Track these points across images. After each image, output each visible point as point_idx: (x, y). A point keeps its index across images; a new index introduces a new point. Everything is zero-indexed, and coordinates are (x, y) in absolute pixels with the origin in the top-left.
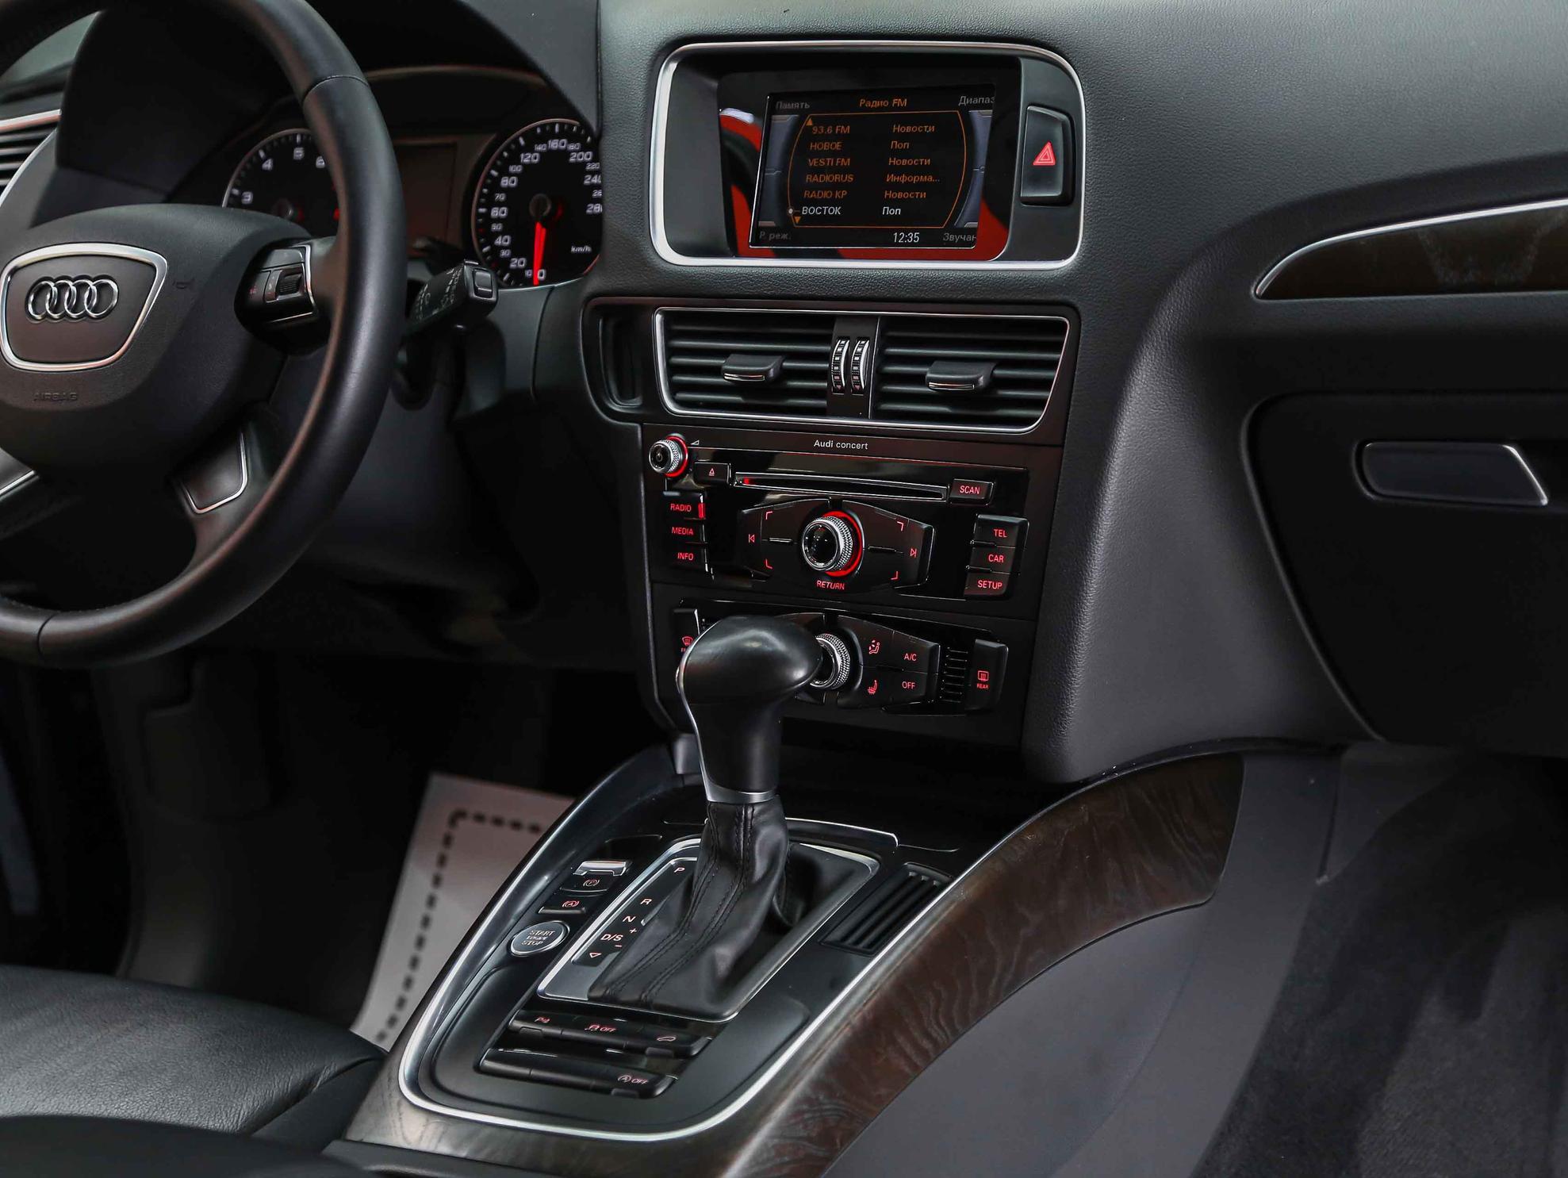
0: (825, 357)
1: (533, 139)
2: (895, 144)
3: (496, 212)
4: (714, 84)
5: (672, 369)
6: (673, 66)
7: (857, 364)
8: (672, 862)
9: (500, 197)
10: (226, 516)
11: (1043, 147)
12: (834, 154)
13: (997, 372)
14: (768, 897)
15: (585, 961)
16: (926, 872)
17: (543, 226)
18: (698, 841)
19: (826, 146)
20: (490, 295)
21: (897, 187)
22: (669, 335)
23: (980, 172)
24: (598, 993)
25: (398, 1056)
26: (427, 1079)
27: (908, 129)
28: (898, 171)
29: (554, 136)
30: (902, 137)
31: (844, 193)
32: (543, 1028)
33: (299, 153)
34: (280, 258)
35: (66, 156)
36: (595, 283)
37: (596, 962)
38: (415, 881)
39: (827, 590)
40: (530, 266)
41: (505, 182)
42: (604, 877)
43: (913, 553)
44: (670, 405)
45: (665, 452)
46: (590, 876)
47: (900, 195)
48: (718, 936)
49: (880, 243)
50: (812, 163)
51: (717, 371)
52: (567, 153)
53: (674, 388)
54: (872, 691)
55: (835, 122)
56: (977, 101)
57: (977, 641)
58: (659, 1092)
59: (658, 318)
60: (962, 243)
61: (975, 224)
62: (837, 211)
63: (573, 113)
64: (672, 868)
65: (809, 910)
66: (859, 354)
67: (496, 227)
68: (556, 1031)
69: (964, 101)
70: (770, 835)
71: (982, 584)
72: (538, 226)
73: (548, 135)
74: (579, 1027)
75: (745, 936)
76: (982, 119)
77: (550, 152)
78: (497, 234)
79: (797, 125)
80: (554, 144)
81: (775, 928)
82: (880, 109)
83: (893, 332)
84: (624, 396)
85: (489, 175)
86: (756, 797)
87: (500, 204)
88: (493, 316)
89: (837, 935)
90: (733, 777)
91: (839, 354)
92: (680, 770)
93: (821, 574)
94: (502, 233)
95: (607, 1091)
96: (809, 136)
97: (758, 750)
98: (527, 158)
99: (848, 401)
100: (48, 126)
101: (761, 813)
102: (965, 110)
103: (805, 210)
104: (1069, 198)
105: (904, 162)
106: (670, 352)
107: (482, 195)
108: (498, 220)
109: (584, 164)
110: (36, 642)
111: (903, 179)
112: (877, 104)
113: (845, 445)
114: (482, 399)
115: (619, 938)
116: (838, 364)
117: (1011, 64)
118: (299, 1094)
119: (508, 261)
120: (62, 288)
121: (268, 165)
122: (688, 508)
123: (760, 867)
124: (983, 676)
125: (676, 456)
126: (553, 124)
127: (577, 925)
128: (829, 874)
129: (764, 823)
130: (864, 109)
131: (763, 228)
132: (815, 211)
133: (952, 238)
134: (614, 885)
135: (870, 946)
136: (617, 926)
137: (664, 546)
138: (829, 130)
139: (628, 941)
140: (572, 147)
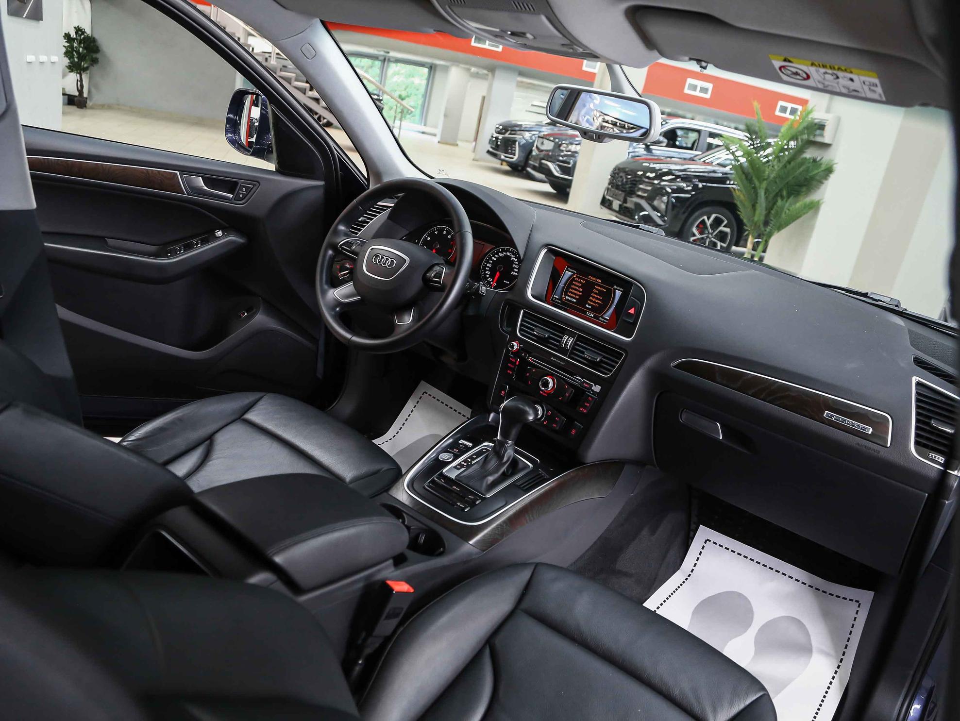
0: (561, 338)
1: (503, 250)
2: (595, 290)
3: (488, 265)
4: (554, 258)
5: (521, 325)
6: (546, 250)
7: (569, 343)
8: (483, 447)
9: (491, 262)
10: (405, 328)
11: (632, 308)
12: (578, 286)
13: (603, 359)
14: (504, 468)
15: (456, 467)
16: (544, 474)
17: (499, 273)
18: (493, 445)
19: (577, 284)
20: (484, 293)
21: (592, 301)
22: (523, 316)
23: (614, 306)
24: (457, 478)
25: (405, 477)
26: (411, 485)
27: (599, 288)
28: (593, 297)
29: (509, 252)
30: (597, 289)
31: (578, 297)
32: (442, 482)
33: (445, 232)
34: (437, 268)
35: (391, 217)
36: (509, 297)
37: (459, 469)
38: (409, 405)
39: (542, 394)
40: (492, 281)
41: (493, 258)
42: (466, 446)
43: (567, 394)
44: (518, 334)
45: (514, 346)
46: (462, 444)
47: (592, 303)
48: (491, 474)
49: (582, 314)
50: (573, 286)
51: (533, 330)
52: (511, 257)
53: (521, 330)
54: (545, 423)
55: (581, 279)
56: (618, 288)
57: (576, 422)
58: (466, 510)
59: (522, 311)
60: (603, 321)
61: (608, 318)
62: (575, 301)
63: (516, 248)
64: (483, 449)
65: (513, 474)
66: (570, 341)
67: (487, 268)
68: (445, 485)
69: (615, 287)
70: (509, 453)
71: (581, 409)
72: (498, 273)
73: (507, 251)
74: (451, 486)
75: (496, 476)
76: (618, 294)
77: (507, 255)
78: (487, 270)
79: (572, 275)
80: (508, 254)
81: (505, 477)
82: (594, 280)
83: (580, 338)
84: (508, 326)
85: (490, 255)
86: (510, 442)
87: (490, 263)
88: (483, 297)
89: (518, 483)
90: (506, 435)
91: (565, 339)
92: (490, 421)
93: (542, 391)
94: (488, 271)
95: (454, 506)
96: (573, 280)
97: (514, 432)
98: (501, 255)
99: (563, 351)
100: (390, 207)
101: (509, 446)
102: (615, 289)
103: (567, 297)
104: (635, 324)
105: (596, 296)
106: (522, 320)
107: (486, 259)
108: (488, 267)
109: (514, 261)
110: (349, 340)
111: (594, 300)
112: (593, 279)
113: (558, 361)
114: (471, 312)
115: (466, 464)
116: (564, 341)
117: (631, 284)
118: (377, 472)
119: (488, 278)
120: (382, 258)
121: (436, 233)
122: (514, 360)
123: (505, 459)
124: (574, 431)
125: (516, 347)
126: (510, 249)
127: (456, 457)
128: (521, 465)
129: (509, 449)
130: (590, 278)
131: (555, 297)
132: (569, 299)
133: (601, 319)
134: (468, 449)
135: (526, 489)
136: (466, 461)
137: (505, 368)
138: (579, 280)
139: (468, 467)
140: (512, 256)
